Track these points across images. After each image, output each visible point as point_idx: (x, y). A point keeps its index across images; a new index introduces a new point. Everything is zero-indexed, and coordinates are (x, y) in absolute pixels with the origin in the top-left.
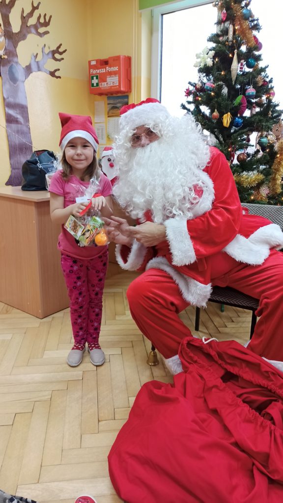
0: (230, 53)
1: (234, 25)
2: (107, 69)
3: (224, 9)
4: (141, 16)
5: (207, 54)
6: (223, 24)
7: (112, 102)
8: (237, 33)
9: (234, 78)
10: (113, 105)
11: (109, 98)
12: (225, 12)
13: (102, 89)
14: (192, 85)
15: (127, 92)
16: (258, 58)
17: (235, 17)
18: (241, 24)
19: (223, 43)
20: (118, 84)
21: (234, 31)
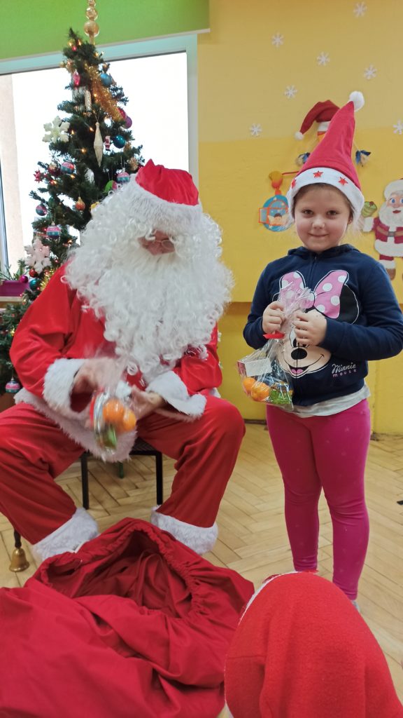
0: (91, 126)
1: (91, 92)
3: (76, 70)
5: (60, 126)
6: (76, 90)
8: (97, 101)
9: (100, 159)
12: (77, 74)
14: (43, 166)
16: (128, 136)
17: (91, 81)
18: (100, 92)
19: (80, 114)
21: (93, 100)
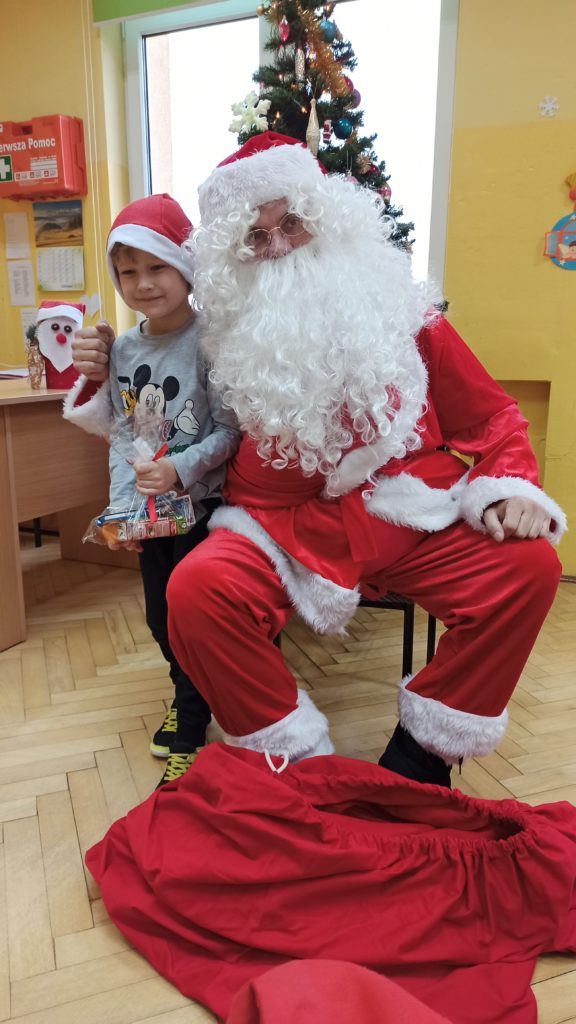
0: (303, 105)
1: (305, 51)
2: (30, 144)
3: (284, 17)
4: (99, 36)
5: (256, 106)
6: (282, 49)
7: (44, 214)
8: (312, 66)
10: (47, 222)
11: (36, 206)
12: (286, 22)
13: (21, 185)
15: (78, 194)
16: (356, 120)
17: (305, 34)
18: (317, 50)
19: (287, 86)
20: (56, 175)
21: (307, 62)
